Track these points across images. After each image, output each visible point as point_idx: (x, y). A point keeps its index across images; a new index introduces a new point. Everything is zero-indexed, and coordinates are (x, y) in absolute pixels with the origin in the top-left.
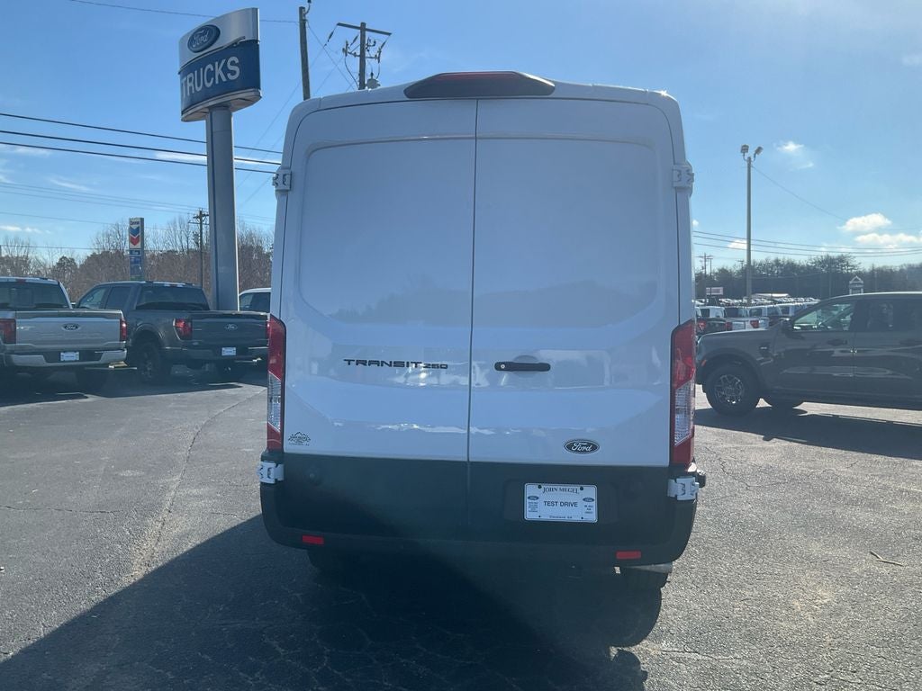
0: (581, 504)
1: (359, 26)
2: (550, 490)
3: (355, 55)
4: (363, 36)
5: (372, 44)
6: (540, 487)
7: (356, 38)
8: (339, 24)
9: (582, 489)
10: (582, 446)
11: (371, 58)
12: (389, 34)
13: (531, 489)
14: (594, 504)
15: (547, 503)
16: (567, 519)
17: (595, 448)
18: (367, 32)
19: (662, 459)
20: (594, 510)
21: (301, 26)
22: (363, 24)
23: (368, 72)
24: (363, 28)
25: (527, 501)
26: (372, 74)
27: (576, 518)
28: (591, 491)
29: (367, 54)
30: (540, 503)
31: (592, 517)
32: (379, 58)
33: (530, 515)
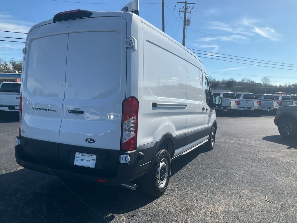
0: (91, 161)
1: (185, 2)
2: (83, 155)
3: (183, 12)
4: (186, 5)
5: (188, 8)
6: (80, 154)
7: (184, 6)
8: (178, 2)
9: (92, 156)
10: (90, 140)
11: (188, 12)
12: (195, 4)
13: (77, 154)
14: (95, 161)
15: (81, 160)
16: (86, 166)
17: (94, 141)
18: (187, 4)
19: (118, 147)
20: (94, 164)
21: (162, 4)
22: (186, 1)
23: (187, 17)
24: (186, 3)
25: (76, 158)
26: (188, 18)
27: (89, 166)
28: (94, 157)
29: (187, 11)
30: (79, 159)
31: (93, 166)
32: (191, 12)
33: (75, 163)
